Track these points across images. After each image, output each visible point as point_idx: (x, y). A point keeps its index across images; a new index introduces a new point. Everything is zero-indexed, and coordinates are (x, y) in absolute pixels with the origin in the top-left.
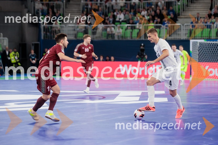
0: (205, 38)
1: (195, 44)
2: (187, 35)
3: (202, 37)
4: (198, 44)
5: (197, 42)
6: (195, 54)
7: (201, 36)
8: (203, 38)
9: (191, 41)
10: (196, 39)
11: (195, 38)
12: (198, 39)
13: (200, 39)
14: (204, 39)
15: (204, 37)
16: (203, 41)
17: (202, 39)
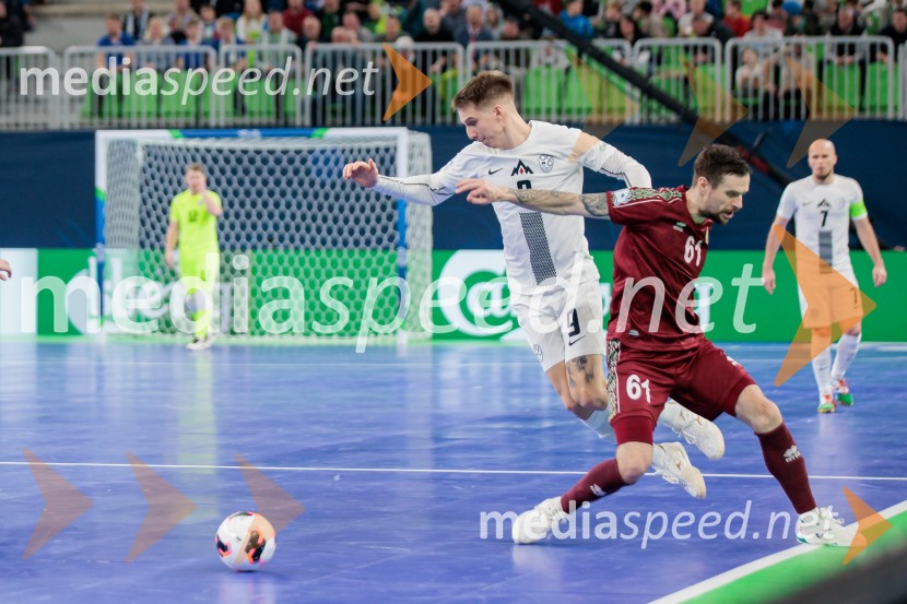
0: (172, 120)
1: (120, 152)
2: (79, 108)
3: (158, 115)
4: (140, 154)
5: (132, 144)
6: (122, 204)
7: (153, 109)
8: (163, 121)
9: (104, 138)
10: (129, 127)
11: (125, 121)
12: (139, 127)
13: (149, 127)
14: (168, 127)
15: (168, 114)
16: (162, 137)
17: (158, 127)
